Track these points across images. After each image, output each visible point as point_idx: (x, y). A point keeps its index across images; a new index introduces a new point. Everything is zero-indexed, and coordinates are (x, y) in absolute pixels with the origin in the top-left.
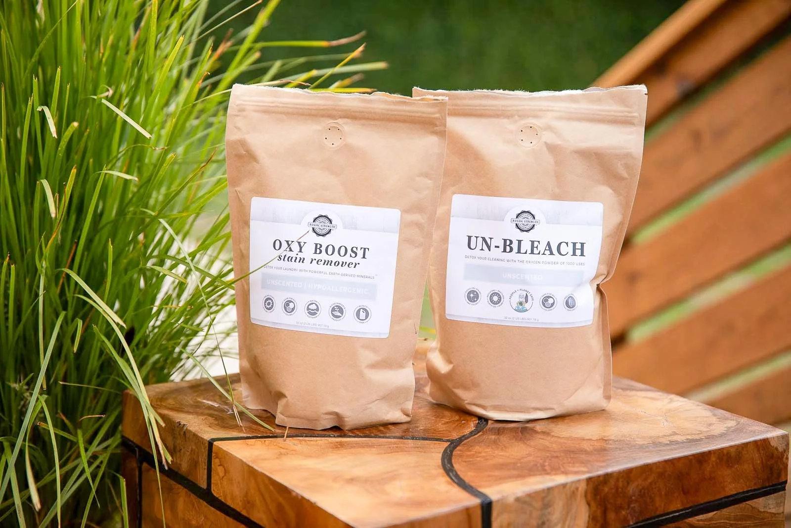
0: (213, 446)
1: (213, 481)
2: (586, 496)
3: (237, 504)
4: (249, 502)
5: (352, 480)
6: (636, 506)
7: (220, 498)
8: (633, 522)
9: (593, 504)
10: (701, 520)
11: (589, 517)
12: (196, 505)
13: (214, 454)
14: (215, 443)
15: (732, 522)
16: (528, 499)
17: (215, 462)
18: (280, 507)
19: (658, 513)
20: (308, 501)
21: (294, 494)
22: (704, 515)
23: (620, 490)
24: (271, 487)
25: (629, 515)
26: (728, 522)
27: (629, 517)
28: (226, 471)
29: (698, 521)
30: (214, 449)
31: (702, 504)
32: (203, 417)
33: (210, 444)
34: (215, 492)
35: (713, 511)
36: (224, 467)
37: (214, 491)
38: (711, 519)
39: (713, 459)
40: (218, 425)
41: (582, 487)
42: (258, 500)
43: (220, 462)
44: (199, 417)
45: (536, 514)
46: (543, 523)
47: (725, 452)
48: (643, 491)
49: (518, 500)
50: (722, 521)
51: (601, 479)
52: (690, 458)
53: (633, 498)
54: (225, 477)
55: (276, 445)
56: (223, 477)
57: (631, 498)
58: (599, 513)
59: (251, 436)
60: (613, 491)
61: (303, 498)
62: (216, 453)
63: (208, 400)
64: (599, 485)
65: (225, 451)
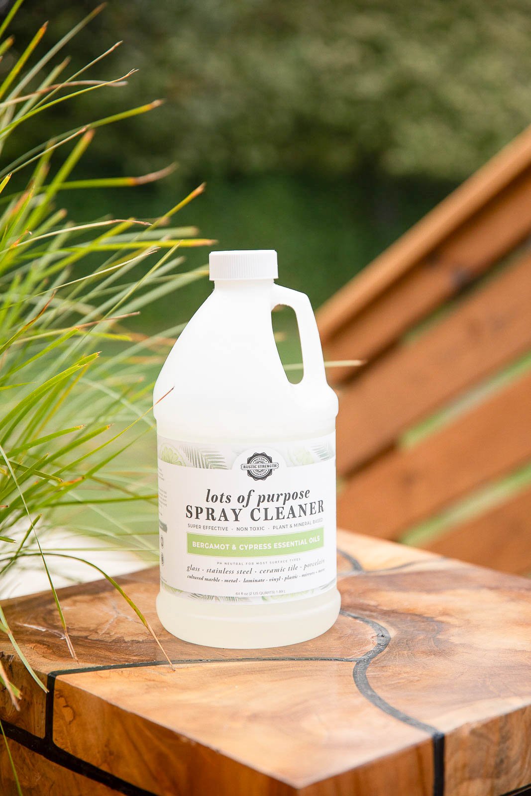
0: (56, 681)
1: (55, 726)
3: (93, 757)
4: (111, 753)
5: (254, 717)
7: (66, 750)
12: (28, 761)
13: (57, 693)
14: (58, 678)
16: (484, 731)
17: (58, 703)
18: (161, 758)
20: (207, 749)
21: (184, 740)
24: (148, 733)
28: (75, 715)
30: (56, 687)
32: (32, 645)
33: (51, 680)
34: (58, 741)
36: (72, 708)
37: (56, 740)
40: (54, 653)
42: (125, 749)
43: (67, 702)
44: (27, 645)
45: (494, 749)
46: (502, 761)
49: (473, 732)
54: (75, 722)
55: (138, 676)
56: (70, 722)
59: (101, 666)
61: (199, 745)
62: (60, 691)
63: (29, 623)
65: (73, 687)
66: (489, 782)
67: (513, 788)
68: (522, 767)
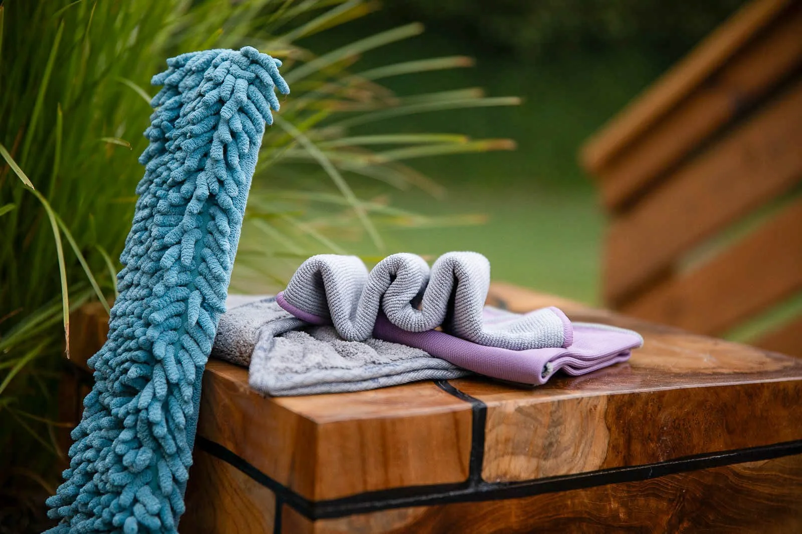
2: (605, 418)
6: (668, 440)
8: (663, 459)
9: (613, 428)
10: (749, 468)
11: (609, 444)
15: (786, 476)
16: (532, 410)
19: (695, 452)
21: (242, 389)
22: (752, 463)
23: (649, 416)
25: (659, 450)
26: (780, 475)
27: (659, 453)
29: (745, 468)
31: (750, 449)
35: (764, 459)
38: (761, 469)
39: (766, 393)
41: (602, 406)
45: (542, 431)
46: (551, 444)
47: (781, 387)
48: (677, 422)
49: (520, 410)
50: (774, 473)
51: (626, 398)
52: (738, 388)
53: (665, 428)
57: (662, 428)
58: (621, 442)
60: (641, 416)
64: (624, 406)
66: (534, 462)
67: (563, 472)
68: (575, 454)
